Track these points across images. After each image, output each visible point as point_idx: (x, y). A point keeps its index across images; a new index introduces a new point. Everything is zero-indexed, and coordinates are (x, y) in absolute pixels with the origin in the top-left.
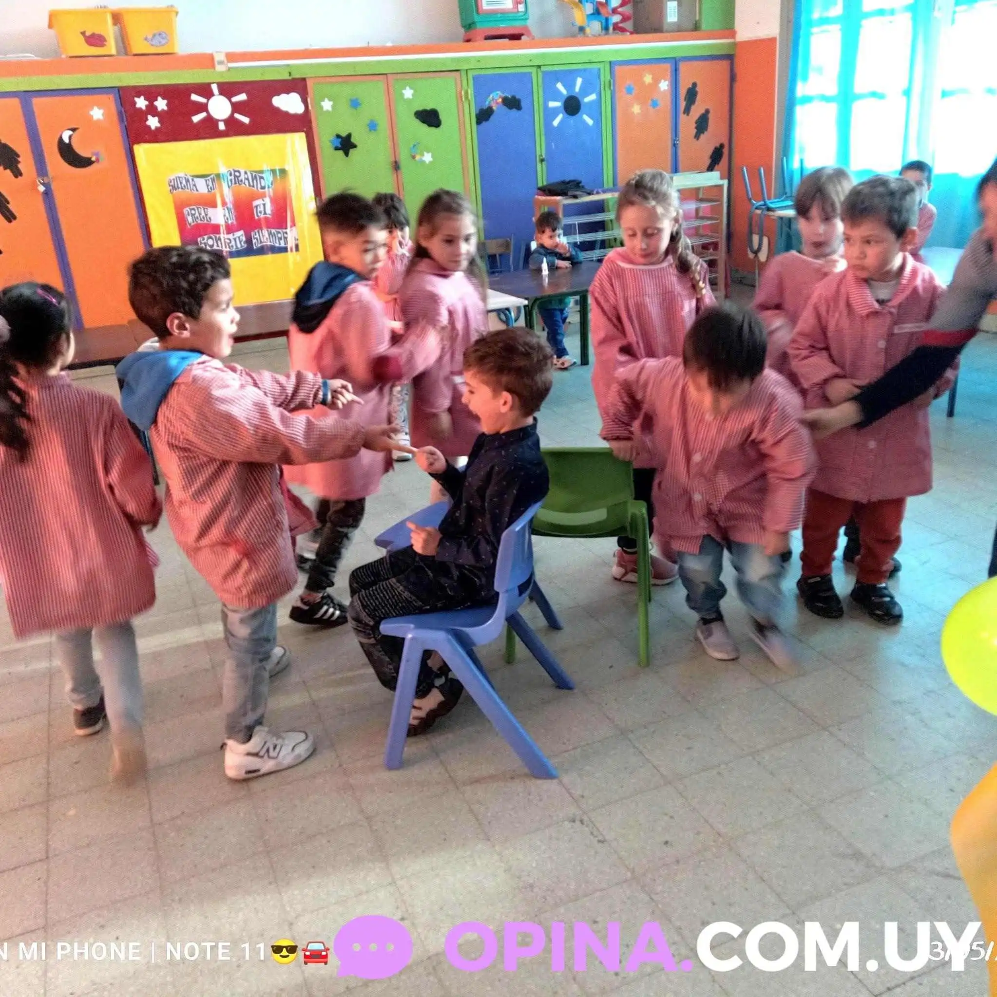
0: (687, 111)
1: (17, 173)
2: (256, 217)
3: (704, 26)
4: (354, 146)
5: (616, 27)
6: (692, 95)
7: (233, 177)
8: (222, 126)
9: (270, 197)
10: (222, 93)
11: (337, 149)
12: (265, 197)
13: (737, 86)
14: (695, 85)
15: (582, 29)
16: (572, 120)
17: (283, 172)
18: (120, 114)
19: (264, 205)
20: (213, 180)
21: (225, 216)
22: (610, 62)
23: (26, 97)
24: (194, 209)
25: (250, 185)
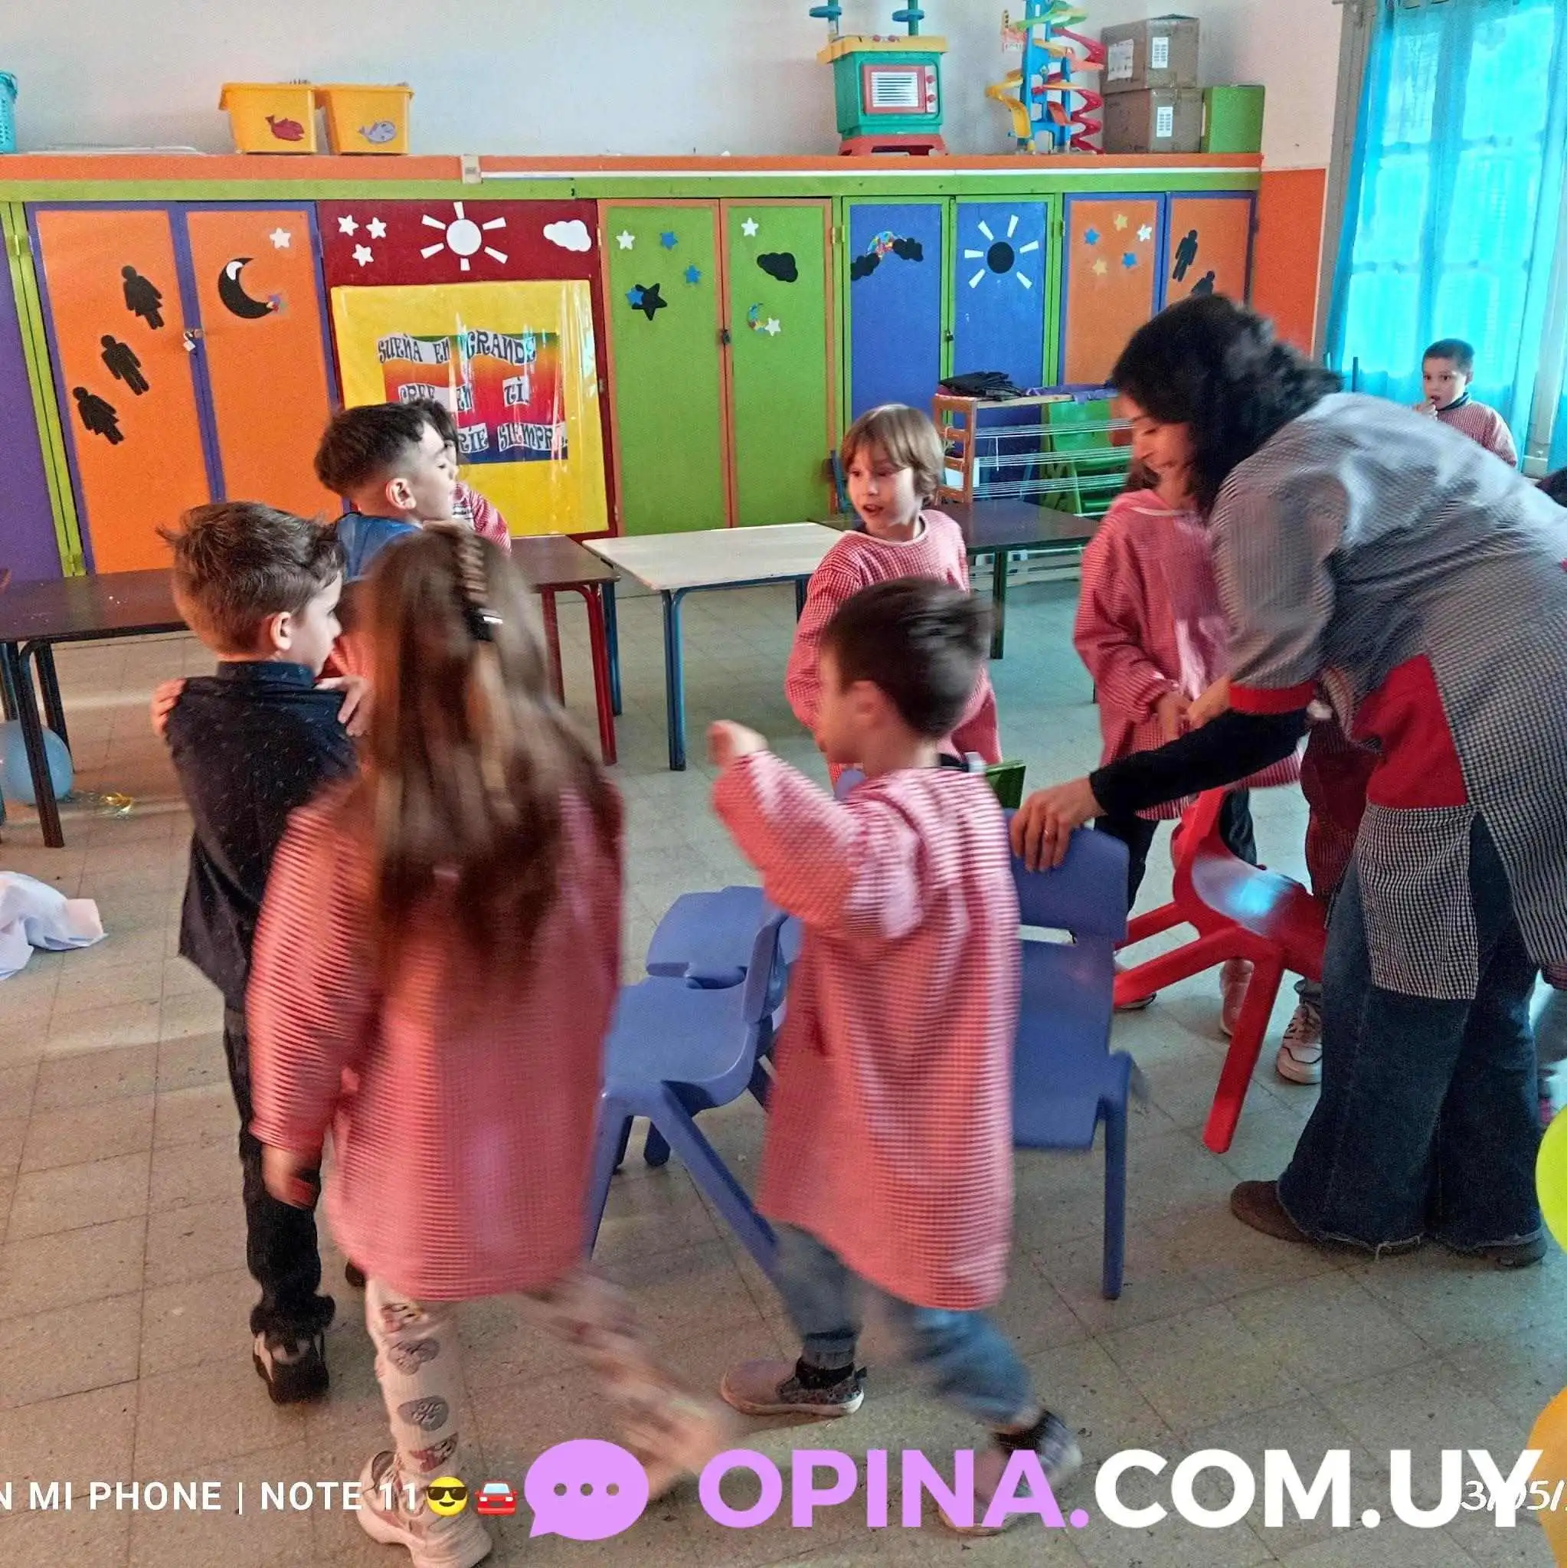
0: (1179, 273)
1: (156, 322)
2: (506, 404)
3: (1214, 145)
4: (663, 304)
5: (1076, 141)
6: (1188, 249)
7: (475, 343)
8: (465, 266)
9: (529, 373)
10: (467, 216)
11: (635, 307)
12: (523, 375)
13: (1257, 237)
14: (1193, 234)
15: (1023, 143)
16: (999, 279)
17: (552, 337)
18: (315, 244)
19: (520, 386)
20: (445, 346)
21: (459, 400)
22: (1064, 194)
23: (178, 210)
24: (414, 388)
25: (500, 356)
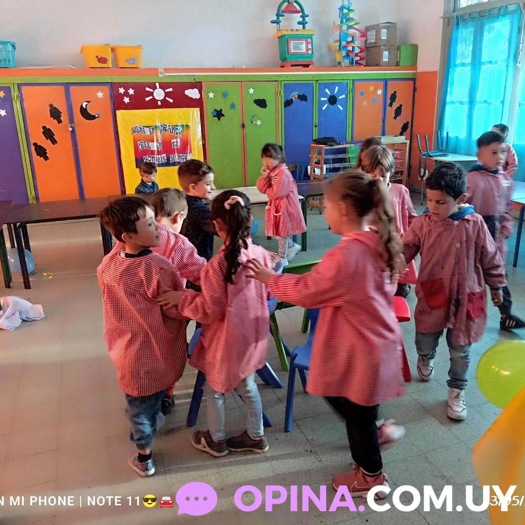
0: (391, 105)
1: (60, 122)
2: (173, 148)
3: (402, 64)
4: (223, 115)
5: (357, 63)
6: (393, 97)
7: (163, 128)
8: (159, 103)
9: (180, 138)
10: (160, 87)
11: (214, 116)
12: (178, 138)
13: (416, 94)
14: (395, 92)
15: (340, 63)
16: (332, 107)
17: (187, 126)
18: (111, 96)
19: (177, 142)
20: (153, 129)
21: (157, 146)
22: (353, 80)
23: (67, 85)
24: (143, 142)
25: (171, 132)
